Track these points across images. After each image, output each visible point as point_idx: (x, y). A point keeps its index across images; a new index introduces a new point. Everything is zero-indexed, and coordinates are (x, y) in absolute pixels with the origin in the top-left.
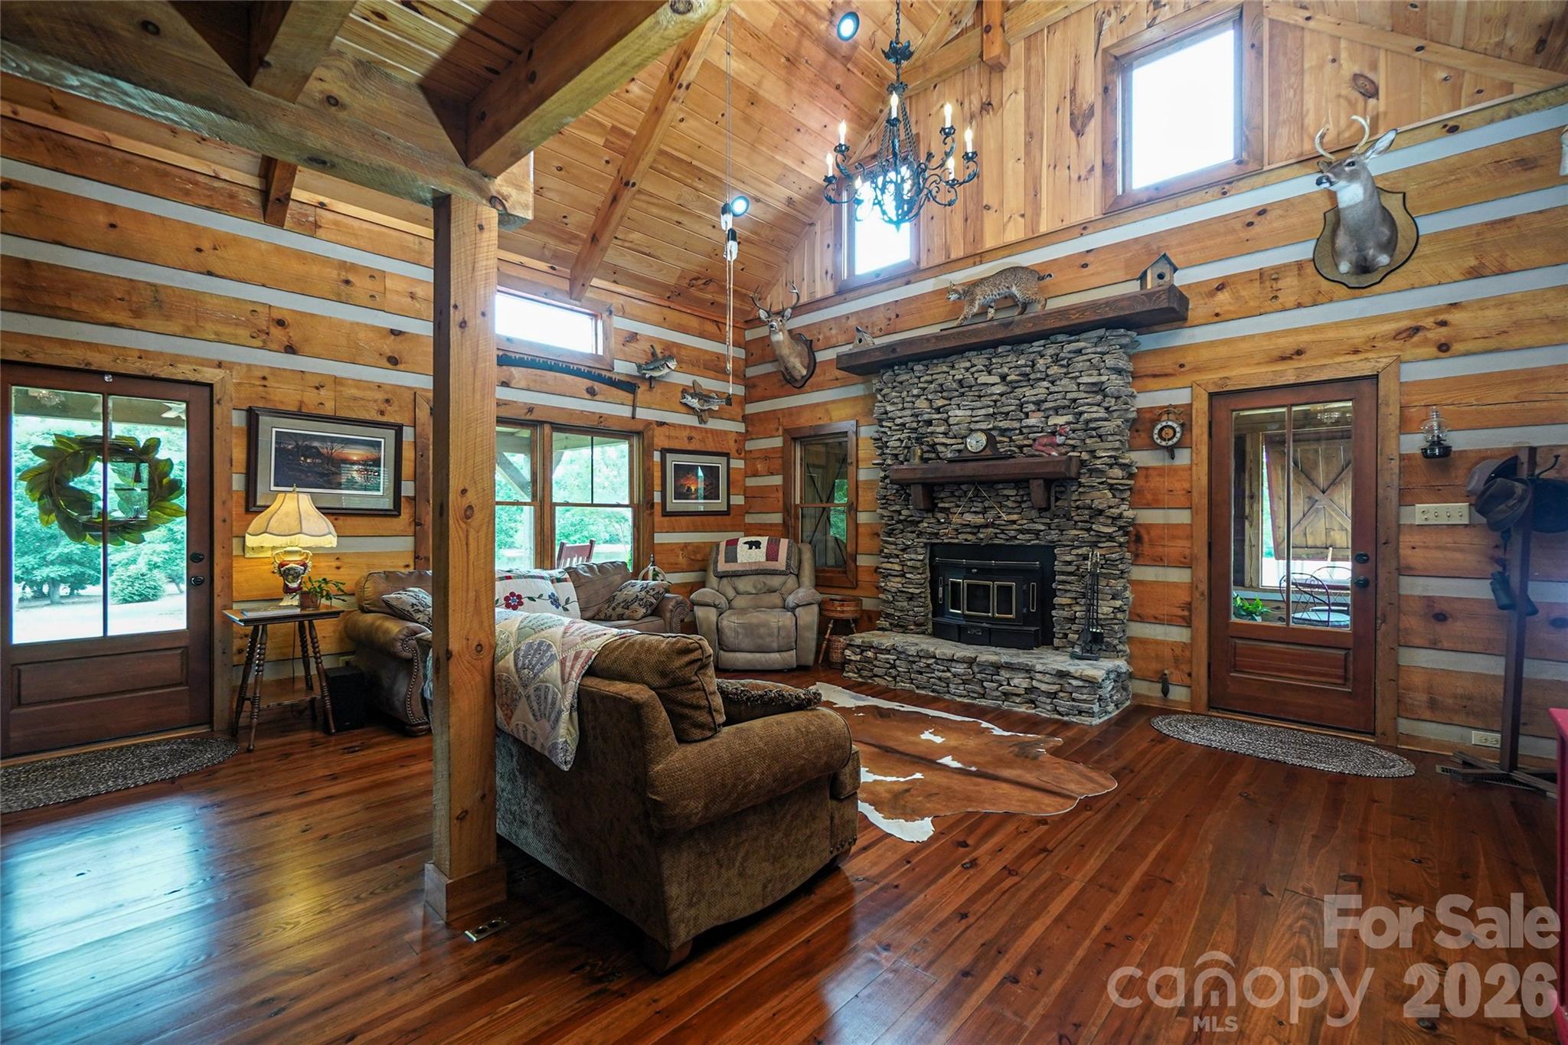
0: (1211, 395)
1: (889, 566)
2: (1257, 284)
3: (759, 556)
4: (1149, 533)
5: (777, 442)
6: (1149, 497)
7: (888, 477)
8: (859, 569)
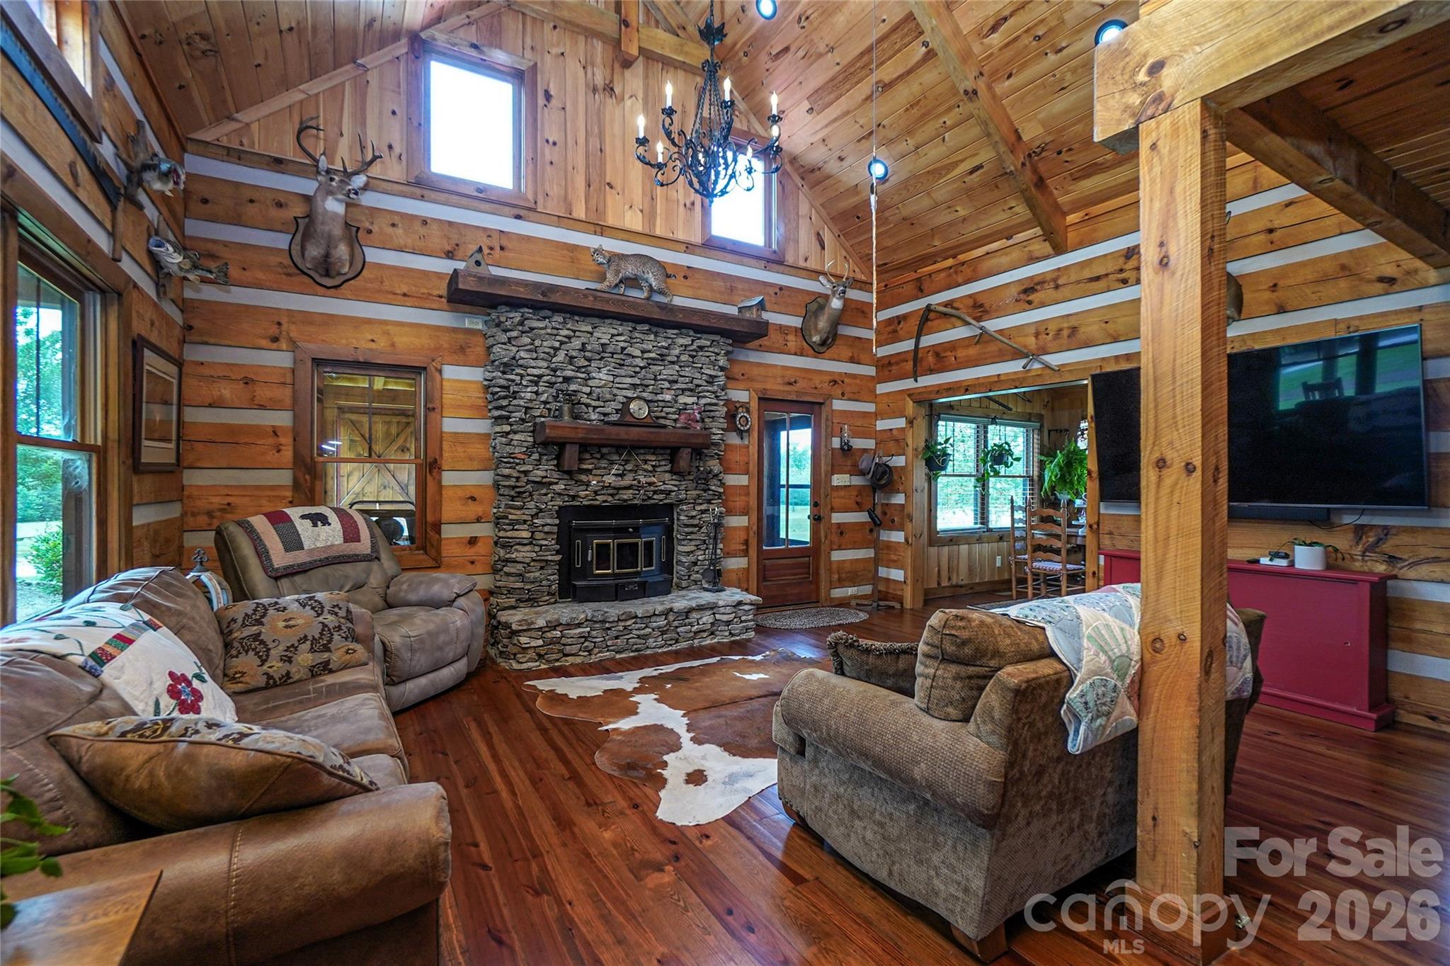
0: (759, 399)
2: (778, 332)
3: (331, 536)
5: (282, 359)
7: (516, 433)
8: (443, 542)
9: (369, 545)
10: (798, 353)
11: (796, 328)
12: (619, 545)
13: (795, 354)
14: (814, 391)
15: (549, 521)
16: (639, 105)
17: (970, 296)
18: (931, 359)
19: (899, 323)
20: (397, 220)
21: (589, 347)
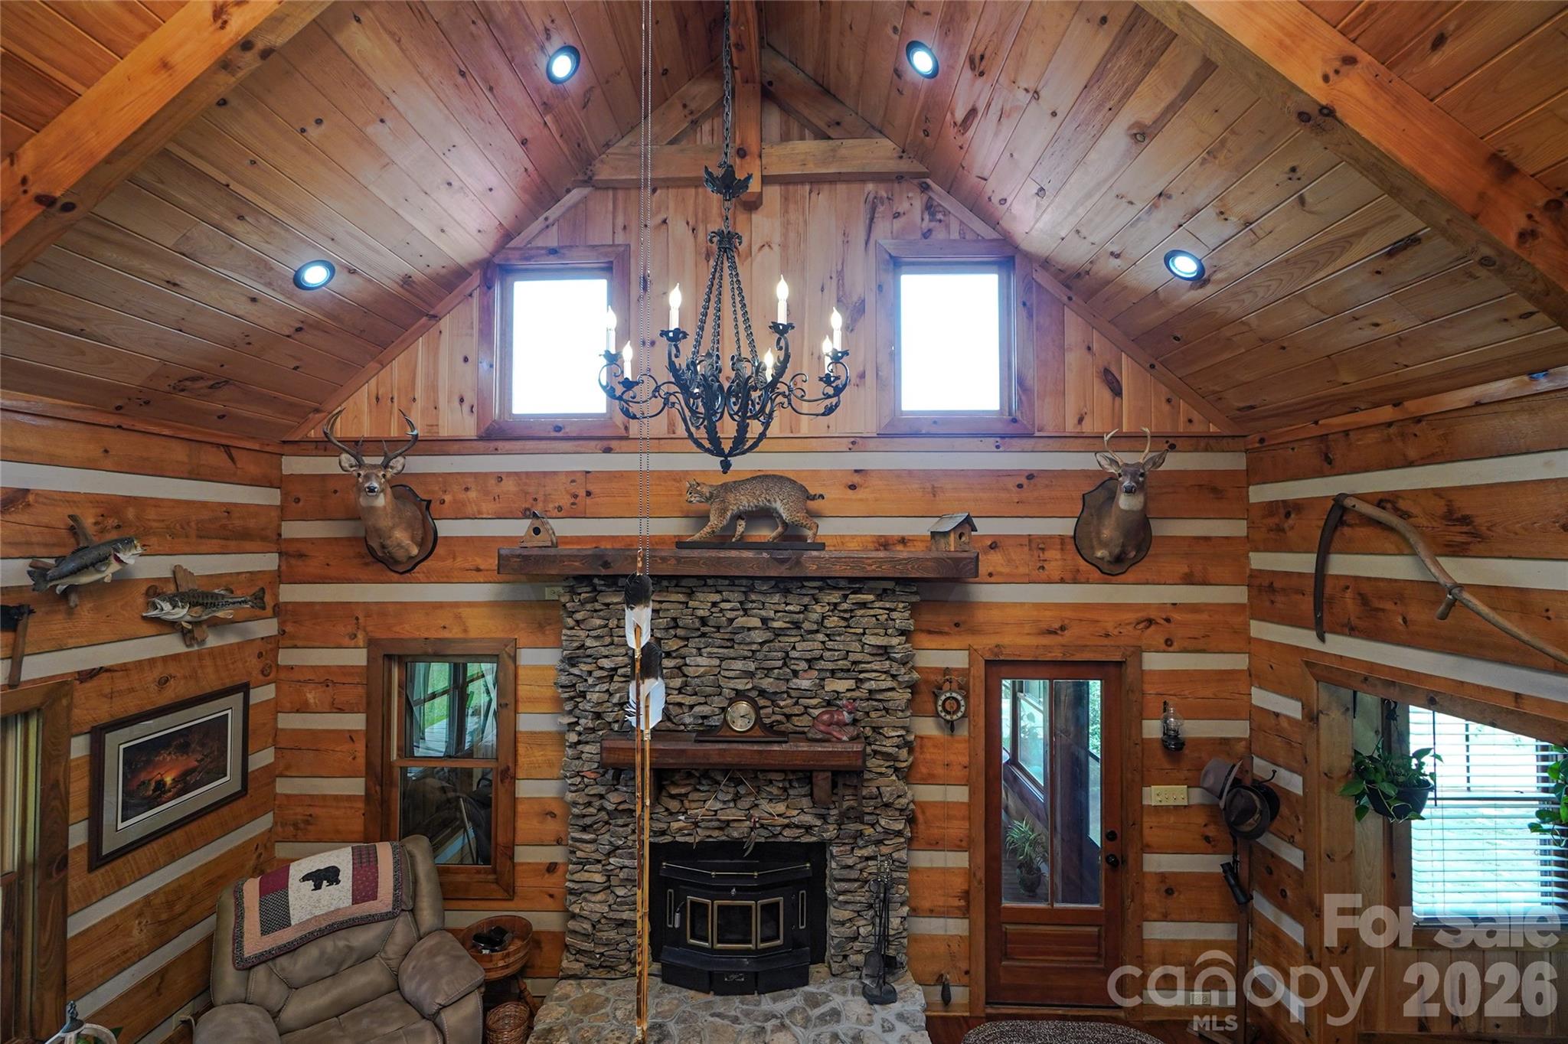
0: (987, 662)
1: (585, 876)
2: (1026, 549)
3: (338, 898)
4: (923, 812)
5: (358, 657)
6: (924, 770)
7: (587, 743)
8: (518, 868)
9: (390, 899)
10: (1068, 576)
11: (1062, 538)
12: (719, 907)
13: (1062, 581)
14: (1106, 642)
15: (627, 862)
16: (773, 256)
17: (1437, 492)
18: (1350, 604)
19: (1288, 515)
20: (470, 481)
21: (680, 623)
